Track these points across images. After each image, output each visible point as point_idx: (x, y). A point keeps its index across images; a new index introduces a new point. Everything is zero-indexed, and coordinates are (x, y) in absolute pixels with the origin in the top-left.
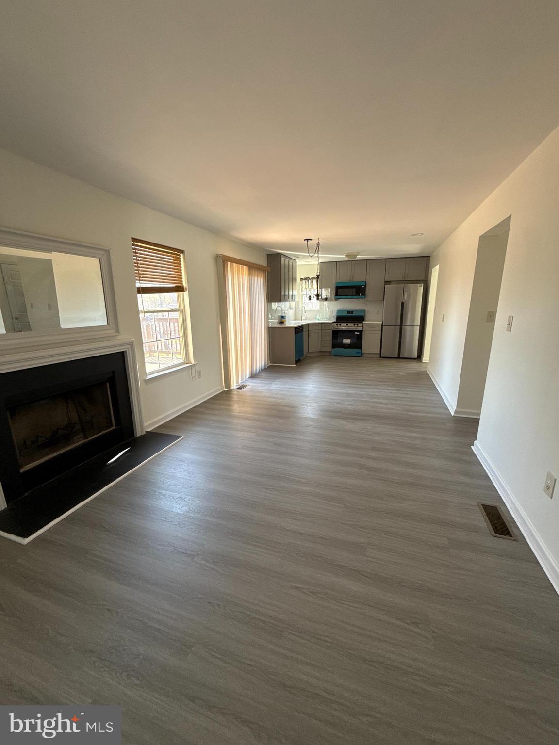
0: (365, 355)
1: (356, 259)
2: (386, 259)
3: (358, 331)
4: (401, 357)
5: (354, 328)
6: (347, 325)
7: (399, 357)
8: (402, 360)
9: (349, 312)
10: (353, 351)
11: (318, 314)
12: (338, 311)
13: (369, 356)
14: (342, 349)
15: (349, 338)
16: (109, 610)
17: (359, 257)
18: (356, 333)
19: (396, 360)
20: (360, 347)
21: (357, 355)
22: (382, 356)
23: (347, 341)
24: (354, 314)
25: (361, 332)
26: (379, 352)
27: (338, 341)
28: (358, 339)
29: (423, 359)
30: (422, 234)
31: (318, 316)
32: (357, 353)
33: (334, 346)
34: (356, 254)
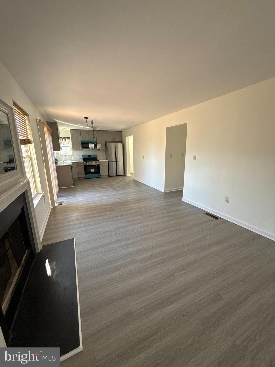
0: (102, 176)
1: (96, 130)
2: (105, 131)
3: (97, 165)
4: (118, 175)
5: (96, 164)
6: (92, 162)
7: (117, 175)
8: (118, 176)
9: (89, 156)
10: (96, 175)
11: (72, 157)
12: (83, 156)
13: (103, 176)
14: (90, 175)
15: (94, 169)
16: (183, 316)
17: (97, 129)
18: (97, 166)
19: (116, 177)
20: (99, 173)
21: (99, 177)
22: (110, 176)
23: (93, 170)
24: (92, 157)
25: (99, 165)
26: (108, 174)
27: (88, 171)
28: (98, 169)
29: (127, 175)
30: (134, 123)
31: (72, 159)
32: (98, 176)
33: (86, 174)
34: (96, 127)
